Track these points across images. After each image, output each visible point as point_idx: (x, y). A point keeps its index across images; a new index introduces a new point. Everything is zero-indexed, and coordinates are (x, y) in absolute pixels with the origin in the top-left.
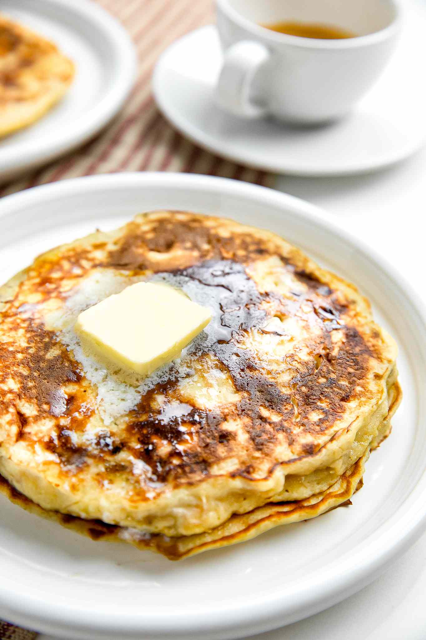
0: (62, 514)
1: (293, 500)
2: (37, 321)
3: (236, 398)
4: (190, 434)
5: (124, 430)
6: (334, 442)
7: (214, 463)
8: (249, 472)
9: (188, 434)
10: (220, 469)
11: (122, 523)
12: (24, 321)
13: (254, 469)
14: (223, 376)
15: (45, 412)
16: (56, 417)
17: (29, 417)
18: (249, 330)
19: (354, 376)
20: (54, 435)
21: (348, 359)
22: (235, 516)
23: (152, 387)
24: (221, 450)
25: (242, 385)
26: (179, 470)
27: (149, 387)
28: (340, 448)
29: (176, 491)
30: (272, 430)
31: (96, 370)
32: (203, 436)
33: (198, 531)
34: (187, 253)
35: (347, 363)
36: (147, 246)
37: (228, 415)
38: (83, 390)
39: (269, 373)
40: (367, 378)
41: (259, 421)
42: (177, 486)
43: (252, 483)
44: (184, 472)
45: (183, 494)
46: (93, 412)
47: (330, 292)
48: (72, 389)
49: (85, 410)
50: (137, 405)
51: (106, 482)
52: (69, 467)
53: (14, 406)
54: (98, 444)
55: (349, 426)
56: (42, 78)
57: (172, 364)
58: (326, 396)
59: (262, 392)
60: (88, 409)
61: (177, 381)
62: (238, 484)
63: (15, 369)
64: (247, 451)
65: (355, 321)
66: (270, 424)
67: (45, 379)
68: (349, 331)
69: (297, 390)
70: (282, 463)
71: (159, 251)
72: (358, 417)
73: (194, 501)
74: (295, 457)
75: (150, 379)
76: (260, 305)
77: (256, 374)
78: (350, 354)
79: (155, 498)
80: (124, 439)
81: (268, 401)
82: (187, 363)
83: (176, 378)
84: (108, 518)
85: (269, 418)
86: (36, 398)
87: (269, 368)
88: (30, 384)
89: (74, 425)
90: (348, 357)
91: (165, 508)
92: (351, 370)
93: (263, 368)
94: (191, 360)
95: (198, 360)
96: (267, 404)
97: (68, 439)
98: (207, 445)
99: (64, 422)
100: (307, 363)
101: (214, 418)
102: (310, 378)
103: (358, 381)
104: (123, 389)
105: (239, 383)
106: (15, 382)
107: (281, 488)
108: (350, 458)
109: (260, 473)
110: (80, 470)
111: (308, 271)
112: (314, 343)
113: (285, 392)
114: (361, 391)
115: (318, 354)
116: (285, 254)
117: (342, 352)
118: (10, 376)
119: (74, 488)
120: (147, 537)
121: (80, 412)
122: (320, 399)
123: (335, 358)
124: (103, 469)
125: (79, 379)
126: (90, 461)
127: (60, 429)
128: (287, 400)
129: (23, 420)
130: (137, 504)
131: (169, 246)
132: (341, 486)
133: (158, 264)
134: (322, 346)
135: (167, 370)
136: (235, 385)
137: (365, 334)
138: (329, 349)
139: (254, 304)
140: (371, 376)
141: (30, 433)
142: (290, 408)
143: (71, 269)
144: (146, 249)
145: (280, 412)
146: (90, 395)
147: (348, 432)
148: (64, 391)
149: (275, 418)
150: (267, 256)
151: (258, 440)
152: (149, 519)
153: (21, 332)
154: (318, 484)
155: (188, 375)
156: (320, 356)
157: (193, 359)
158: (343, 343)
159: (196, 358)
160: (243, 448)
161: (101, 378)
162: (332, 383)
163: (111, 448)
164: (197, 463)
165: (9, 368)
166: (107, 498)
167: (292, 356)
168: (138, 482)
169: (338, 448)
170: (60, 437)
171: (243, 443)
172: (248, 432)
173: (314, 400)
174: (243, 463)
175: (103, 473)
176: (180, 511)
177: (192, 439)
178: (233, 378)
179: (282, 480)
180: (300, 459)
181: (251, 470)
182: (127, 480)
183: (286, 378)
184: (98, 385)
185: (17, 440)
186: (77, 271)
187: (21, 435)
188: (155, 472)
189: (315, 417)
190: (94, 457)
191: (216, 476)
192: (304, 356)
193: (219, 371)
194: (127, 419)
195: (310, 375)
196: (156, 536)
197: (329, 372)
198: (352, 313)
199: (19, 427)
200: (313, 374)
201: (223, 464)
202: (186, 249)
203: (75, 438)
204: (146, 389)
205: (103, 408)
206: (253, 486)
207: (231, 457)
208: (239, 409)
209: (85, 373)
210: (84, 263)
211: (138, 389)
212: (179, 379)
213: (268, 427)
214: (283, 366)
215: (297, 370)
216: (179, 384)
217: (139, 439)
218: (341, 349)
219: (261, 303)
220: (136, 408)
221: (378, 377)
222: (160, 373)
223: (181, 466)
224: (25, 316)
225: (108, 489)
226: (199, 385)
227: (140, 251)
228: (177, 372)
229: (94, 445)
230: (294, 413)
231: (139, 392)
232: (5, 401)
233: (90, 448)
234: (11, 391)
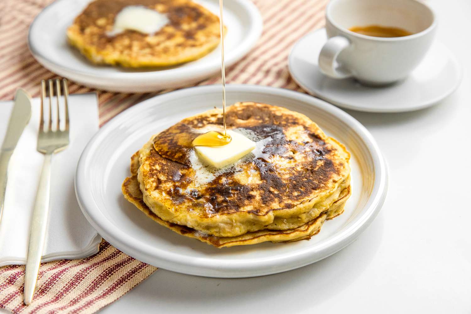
0: (170, 223)
1: (279, 230)
2: (175, 141)
3: (260, 182)
4: (234, 194)
5: (204, 190)
6: (302, 204)
7: (241, 206)
8: (257, 212)
9: (233, 194)
10: (244, 209)
11: (196, 228)
12: (169, 140)
13: (260, 211)
14: (257, 173)
15: (170, 179)
16: (174, 182)
17: (162, 181)
18: (275, 155)
19: (322, 180)
20: (172, 189)
21: (322, 172)
22: (248, 233)
23: (222, 174)
24: (246, 202)
25: (264, 177)
26: (225, 208)
27: (220, 174)
28: (304, 207)
29: (222, 216)
30: (273, 197)
31: (197, 165)
32: (239, 195)
33: (229, 235)
34: (256, 121)
35: (321, 174)
36: (237, 116)
37: (254, 189)
38: (189, 172)
39: (279, 173)
40: (328, 181)
41: (268, 193)
42: (222, 214)
43: (258, 217)
44: (227, 209)
45: (225, 217)
46: (192, 182)
47: (324, 144)
48: (184, 171)
49: (188, 180)
50: (213, 181)
51: (191, 210)
52: (176, 202)
53: (157, 175)
54: (191, 194)
55: (312, 199)
56: (208, 35)
57: (233, 165)
58: (304, 186)
59: (273, 181)
60: (190, 180)
61: (234, 172)
62: (251, 216)
63: (160, 161)
64: (259, 203)
65: (332, 158)
66: (273, 194)
67: (173, 166)
68: (327, 161)
69: (291, 182)
70: (273, 210)
71: (243, 119)
72: (317, 196)
73: (229, 221)
74: (281, 208)
75: (221, 171)
76: (284, 145)
77: (272, 173)
78: (323, 170)
79: (211, 217)
80: (203, 194)
81: (275, 185)
82: (241, 166)
83: (234, 171)
84: (189, 225)
85: (273, 192)
86: (167, 173)
87: (280, 172)
88: (166, 168)
89: (182, 186)
90: (322, 171)
91: (216, 222)
92: (321, 177)
93: (277, 171)
94: (242, 165)
95: (246, 165)
96: (274, 186)
97: (178, 191)
98: (241, 199)
99: (177, 184)
100: (299, 172)
101: (247, 189)
102: (299, 178)
103: (323, 182)
104: (208, 174)
105: (263, 176)
106: (159, 167)
107: (272, 222)
108: (311, 215)
109: (262, 213)
110: (181, 204)
111: (316, 134)
112: (306, 164)
113: (285, 182)
114: (323, 186)
115: (306, 169)
116: (307, 126)
117: (319, 169)
118: (157, 164)
119: (176, 210)
120: (206, 236)
121: (186, 181)
122: (301, 187)
123: (315, 171)
124: (191, 204)
125: (189, 168)
126: (186, 201)
127: (175, 187)
128: (285, 185)
129: (159, 181)
130: (203, 219)
131: (248, 117)
132: (305, 228)
133: (240, 124)
134: (310, 166)
135: (230, 167)
136: (261, 177)
137: (335, 164)
138: (313, 167)
139: (282, 145)
140: (331, 180)
141: (161, 187)
142: (284, 189)
143: (198, 124)
144: (236, 117)
145: (279, 190)
146: (192, 174)
147: (310, 202)
148: (180, 172)
149: (276, 192)
150: (297, 125)
151: (265, 199)
152: (208, 227)
153: (166, 144)
154: (292, 224)
155: (240, 171)
156: (308, 170)
157: (244, 164)
158: (322, 166)
159: (245, 164)
160: (257, 202)
161: (199, 168)
162: (309, 181)
163: (197, 196)
164: (234, 206)
165: (158, 161)
166: (190, 215)
167: (293, 168)
168: (205, 210)
169: (302, 207)
170: (174, 190)
171: (257, 200)
172: (261, 196)
173: (298, 187)
174: (256, 208)
175: (191, 206)
176: (222, 225)
177: (234, 196)
178: (261, 174)
179: (273, 218)
180: (282, 209)
181: (259, 211)
182: (201, 210)
183: (287, 176)
184: (197, 171)
185: (155, 190)
186: (200, 125)
187: (157, 188)
188: (214, 208)
189: (296, 194)
190: (188, 199)
191: (241, 211)
192: (299, 169)
193: (255, 171)
194: (207, 186)
195: (300, 177)
196: (211, 236)
197: (309, 176)
198: (332, 154)
199: (157, 184)
200: (301, 176)
201: (245, 207)
202: (256, 119)
203: (181, 191)
204: (219, 174)
205: (197, 180)
206: (258, 218)
207: (250, 205)
208: (260, 187)
209: (192, 166)
210: (205, 122)
211: (215, 174)
212: (235, 172)
213: (272, 195)
214: (287, 172)
215: (293, 174)
216: (234, 174)
217: (210, 194)
218: (320, 168)
219: (285, 145)
220: (212, 182)
221: (335, 182)
222: (226, 168)
223: (226, 206)
224: (170, 138)
225: (191, 212)
226: (244, 175)
227: (233, 118)
228: (235, 169)
229: (189, 194)
230: (286, 191)
231: (215, 176)
232: (153, 173)
233: (187, 196)
234: (156, 170)
